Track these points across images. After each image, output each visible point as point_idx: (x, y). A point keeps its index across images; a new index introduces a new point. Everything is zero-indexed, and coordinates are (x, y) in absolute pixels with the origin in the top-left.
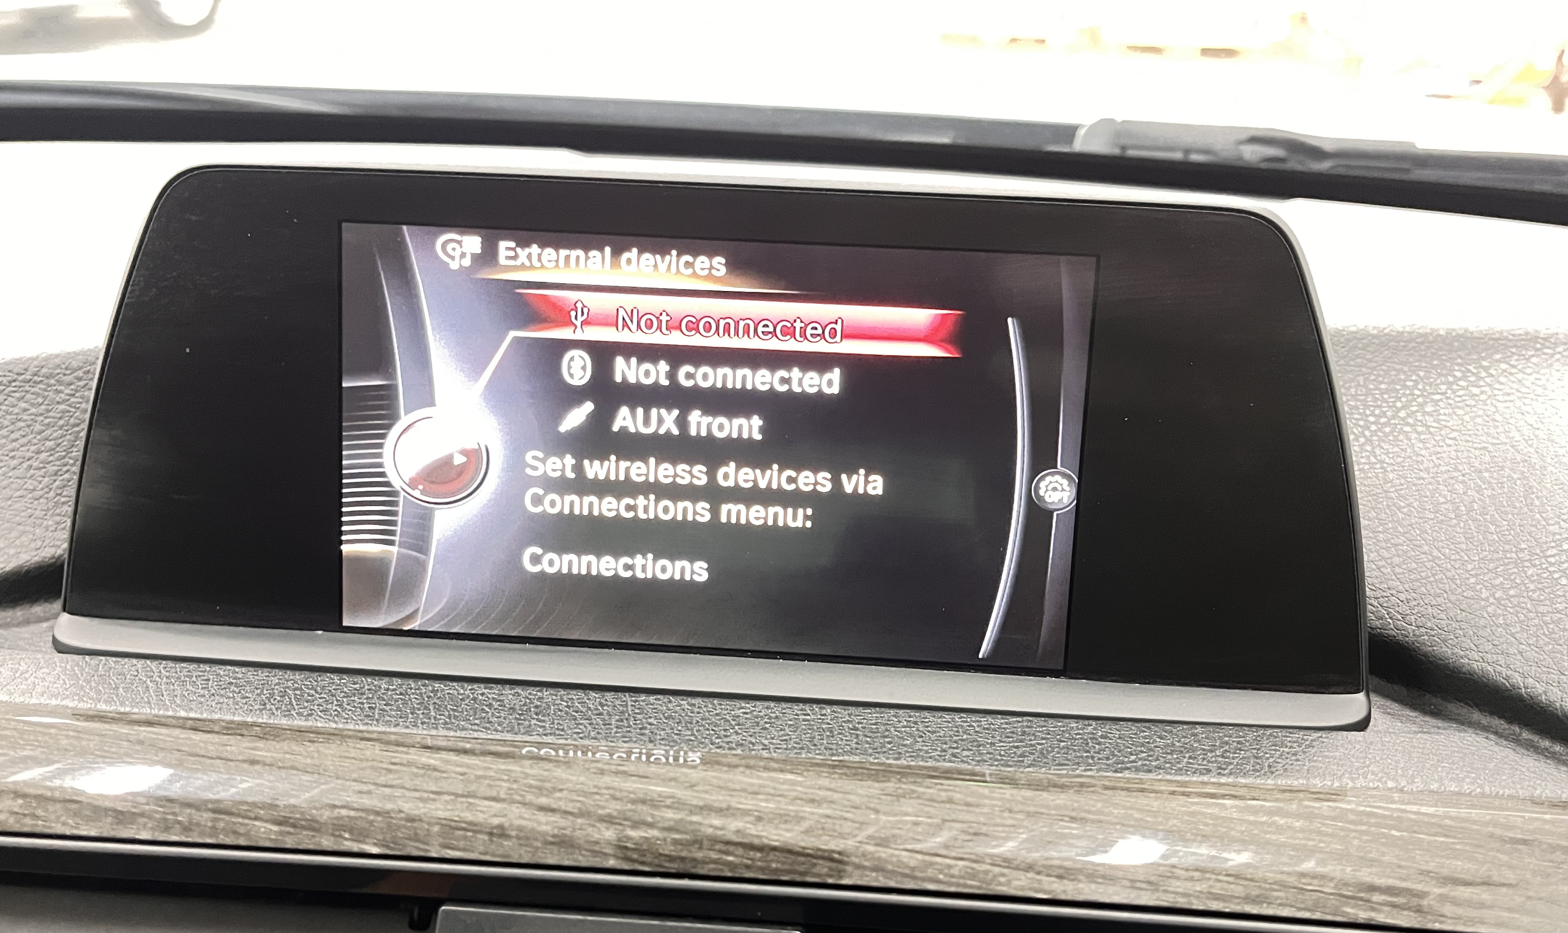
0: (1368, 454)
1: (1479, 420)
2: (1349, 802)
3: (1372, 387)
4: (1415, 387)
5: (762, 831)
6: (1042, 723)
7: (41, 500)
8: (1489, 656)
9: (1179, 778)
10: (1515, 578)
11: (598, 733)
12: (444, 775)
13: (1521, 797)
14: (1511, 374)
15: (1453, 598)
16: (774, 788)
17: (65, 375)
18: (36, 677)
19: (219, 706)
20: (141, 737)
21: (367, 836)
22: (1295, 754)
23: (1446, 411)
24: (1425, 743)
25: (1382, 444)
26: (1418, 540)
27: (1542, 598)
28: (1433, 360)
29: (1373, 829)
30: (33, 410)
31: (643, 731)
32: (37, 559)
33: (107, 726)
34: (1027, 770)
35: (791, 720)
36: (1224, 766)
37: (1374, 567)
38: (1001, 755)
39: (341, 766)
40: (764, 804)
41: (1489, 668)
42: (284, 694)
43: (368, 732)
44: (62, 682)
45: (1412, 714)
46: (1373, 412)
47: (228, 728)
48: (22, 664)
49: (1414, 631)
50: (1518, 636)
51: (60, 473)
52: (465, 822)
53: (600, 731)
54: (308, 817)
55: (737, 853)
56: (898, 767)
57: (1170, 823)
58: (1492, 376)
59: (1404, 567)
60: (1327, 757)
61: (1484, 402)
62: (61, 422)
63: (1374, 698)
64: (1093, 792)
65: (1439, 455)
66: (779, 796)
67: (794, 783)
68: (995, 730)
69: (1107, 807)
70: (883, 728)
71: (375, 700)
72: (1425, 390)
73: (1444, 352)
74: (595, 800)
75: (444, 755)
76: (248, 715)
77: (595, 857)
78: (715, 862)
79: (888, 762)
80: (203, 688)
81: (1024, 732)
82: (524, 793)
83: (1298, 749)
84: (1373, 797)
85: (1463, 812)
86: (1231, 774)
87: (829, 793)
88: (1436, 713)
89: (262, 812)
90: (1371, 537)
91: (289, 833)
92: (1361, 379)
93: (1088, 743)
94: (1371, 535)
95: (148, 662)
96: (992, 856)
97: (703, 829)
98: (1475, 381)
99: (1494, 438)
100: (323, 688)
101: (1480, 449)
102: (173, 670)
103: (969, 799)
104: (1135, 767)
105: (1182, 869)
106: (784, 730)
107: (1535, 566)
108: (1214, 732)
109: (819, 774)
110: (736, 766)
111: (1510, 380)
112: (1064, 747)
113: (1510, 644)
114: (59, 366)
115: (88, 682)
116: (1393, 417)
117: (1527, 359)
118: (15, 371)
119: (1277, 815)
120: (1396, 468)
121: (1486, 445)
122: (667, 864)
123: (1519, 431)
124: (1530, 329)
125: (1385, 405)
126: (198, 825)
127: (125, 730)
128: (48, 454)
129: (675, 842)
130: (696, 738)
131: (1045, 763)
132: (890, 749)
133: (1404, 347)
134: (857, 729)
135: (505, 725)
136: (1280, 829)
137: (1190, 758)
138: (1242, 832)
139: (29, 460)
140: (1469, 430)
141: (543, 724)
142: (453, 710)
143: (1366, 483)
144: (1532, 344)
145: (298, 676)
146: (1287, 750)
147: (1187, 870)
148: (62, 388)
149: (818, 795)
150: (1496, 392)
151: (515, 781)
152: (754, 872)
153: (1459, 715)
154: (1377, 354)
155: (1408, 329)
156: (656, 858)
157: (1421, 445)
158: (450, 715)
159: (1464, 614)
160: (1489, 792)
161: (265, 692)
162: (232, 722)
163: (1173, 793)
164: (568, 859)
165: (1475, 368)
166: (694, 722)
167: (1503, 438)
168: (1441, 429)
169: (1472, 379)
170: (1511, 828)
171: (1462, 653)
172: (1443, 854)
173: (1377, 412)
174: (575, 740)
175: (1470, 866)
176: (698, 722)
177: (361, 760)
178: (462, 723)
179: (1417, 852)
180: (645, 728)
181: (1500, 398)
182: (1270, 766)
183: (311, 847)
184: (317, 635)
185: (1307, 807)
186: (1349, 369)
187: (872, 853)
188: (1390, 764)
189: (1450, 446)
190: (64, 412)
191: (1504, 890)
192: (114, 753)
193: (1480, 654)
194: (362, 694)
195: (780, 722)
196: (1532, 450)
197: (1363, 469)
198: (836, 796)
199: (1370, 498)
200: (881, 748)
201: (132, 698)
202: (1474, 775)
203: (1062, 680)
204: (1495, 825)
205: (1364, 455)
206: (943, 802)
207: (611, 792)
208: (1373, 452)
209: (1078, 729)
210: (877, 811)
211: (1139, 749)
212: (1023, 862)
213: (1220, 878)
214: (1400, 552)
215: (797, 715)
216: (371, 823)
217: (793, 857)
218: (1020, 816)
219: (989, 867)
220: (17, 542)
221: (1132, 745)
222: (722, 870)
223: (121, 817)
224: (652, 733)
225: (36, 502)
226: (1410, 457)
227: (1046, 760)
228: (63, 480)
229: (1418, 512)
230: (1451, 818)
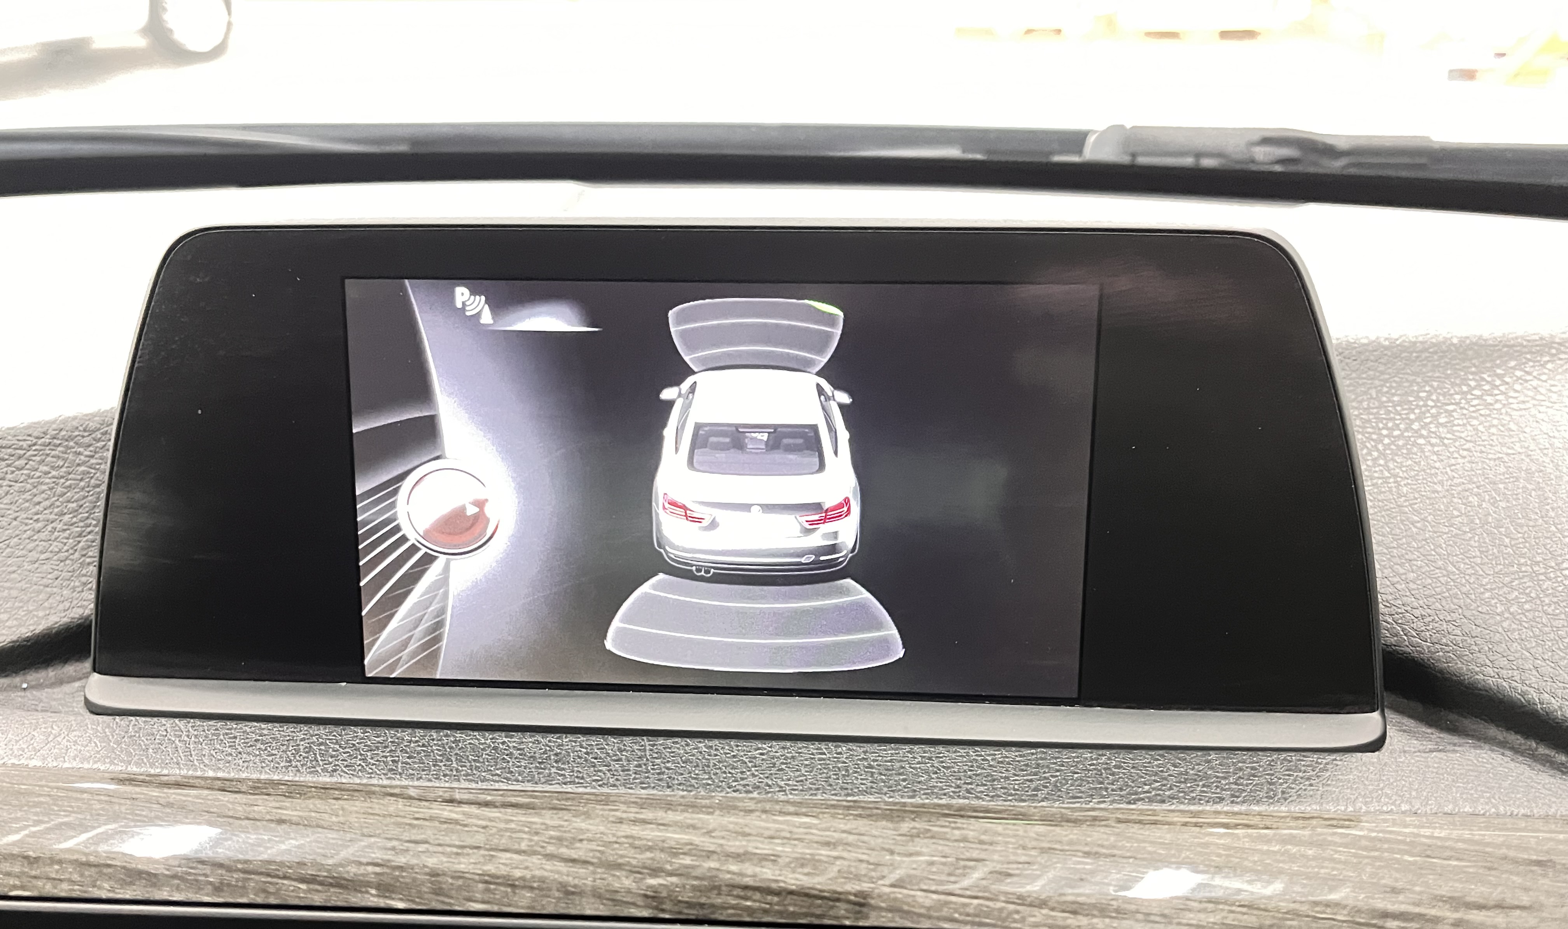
0: (1381, 468)
1: (1493, 430)
2: (1362, 829)
3: (1384, 399)
4: (1428, 398)
5: (780, 875)
6: (1057, 755)
7: (68, 562)
8: (1505, 672)
9: (1192, 808)
10: (1531, 592)
11: (617, 780)
12: (466, 829)
13: (1536, 816)
14: (1526, 381)
15: (1468, 613)
16: (791, 832)
17: (83, 437)
18: (68, 741)
19: (246, 764)
20: (171, 800)
21: (393, 892)
22: (1309, 779)
23: (1461, 422)
24: (1440, 763)
25: (1396, 458)
26: (1432, 555)
27: (1558, 611)
28: (1447, 369)
29: (1386, 854)
30: (54, 473)
31: (662, 776)
32: (66, 620)
33: (137, 789)
34: (1040, 804)
35: (806, 760)
36: (1237, 794)
37: (1388, 583)
38: (1015, 790)
39: (365, 823)
40: (780, 848)
41: (1504, 684)
42: (309, 750)
43: (391, 787)
44: (93, 745)
45: (1429, 731)
46: (1386, 424)
47: (255, 788)
48: (55, 727)
49: (1429, 647)
50: (1532, 651)
51: (84, 534)
52: (489, 875)
53: (619, 777)
54: (335, 875)
55: (754, 897)
56: (913, 805)
57: (1183, 855)
58: (1507, 383)
59: (1419, 582)
60: (1341, 781)
61: (1499, 410)
62: (82, 484)
63: (1388, 714)
64: (1106, 826)
65: (1453, 468)
66: (795, 839)
67: (809, 826)
68: (1009, 763)
69: (1120, 841)
70: (898, 765)
71: (398, 753)
72: (1438, 400)
73: (1458, 361)
74: (613, 850)
75: (466, 808)
76: (274, 772)
77: (615, 905)
78: (733, 907)
79: (903, 800)
80: (230, 746)
81: (1038, 765)
82: (545, 845)
83: (1312, 773)
84: (1386, 821)
85: (1478, 835)
86: (1244, 802)
87: (844, 835)
88: (1453, 730)
89: (290, 871)
90: (1385, 553)
91: (317, 891)
92: (1373, 393)
93: (1101, 774)
94: (1385, 551)
95: (177, 720)
96: (1006, 893)
97: (722, 876)
98: (1489, 390)
99: (1508, 448)
100: (347, 742)
101: (1495, 460)
102: (201, 729)
103: (983, 837)
104: (1148, 798)
105: (1195, 901)
106: (800, 771)
107: (1550, 579)
108: (1228, 758)
109: (834, 816)
110: (751, 811)
111: (1525, 388)
112: (1077, 779)
113: (1526, 659)
114: (77, 428)
115: (119, 743)
116: (1406, 430)
117: (1541, 365)
118: (35, 434)
119: (1291, 844)
120: (1409, 481)
121: (1501, 455)
122: (686, 911)
123: (1534, 440)
124: (1545, 334)
125: (1398, 417)
126: (229, 885)
127: (155, 793)
128: (71, 516)
129: (694, 888)
130: (714, 782)
131: (1059, 796)
132: (905, 787)
133: (1417, 357)
134: (871, 767)
135: (525, 775)
136: (1293, 858)
137: (1204, 786)
138: (1255, 862)
139: (52, 522)
140: (1483, 441)
141: (563, 772)
142: (474, 761)
143: (1380, 498)
144: (1547, 350)
145: (322, 730)
146: (1301, 774)
147: (1201, 902)
148: (81, 450)
149: (833, 837)
150: (1511, 400)
151: (537, 833)
152: (772, 916)
153: (1474, 730)
154: (1389, 366)
155: (1421, 339)
156: (676, 905)
157: (1435, 458)
158: (471, 766)
159: (1479, 629)
160: (1503, 812)
161: (291, 748)
162: (259, 781)
163: (1185, 824)
164: (590, 909)
165: (1489, 376)
166: (711, 765)
167: (1517, 447)
168: (1455, 441)
169: (1487, 387)
170: (1526, 849)
171: (1478, 669)
172: (1456, 877)
173: (1390, 425)
174: (595, 788)
175: (1482, 889)
176: (715, 765)
177: (384, 816)
178: (483, 774)
179: (1431, 877)
180: (663, 773)
181: (1515, 406)
182: (1283, 792)
183: (340, 904)
184: (341, 687)
185: (1320, 834)
186: (1360, 382)
187: (888, 894)
188: (1404, 786)
189: (1464, 457)
190: (83, 473)
191: (1518, 912)
192: (145, 816)
193: (1496, 670)
194: (386, 747)
195: (796, 763)
196: (1547, 460)
197: (1377, 483)
198: (851, 838)
199: (1383, 513)
200: (896, 786)
201: (162, 759)
202: (1488, 795)
203: (1077, 708)
204: (1509, 847)
205: (1377, 469)
206: (956, 841)
207: (630, 841)
208: (1386, 466)
209: (1092, 760)
210: (892, 852)
211: (1153, 778)
212: (1036, 898)
213: (1234, 908)
214: (1414, 568)
215: (813, 754)
216: (396, 879)
217: (810, 901)
218: (1033, 853)
219: (1003, 904)
220: (46, 604)
221: (1146, 774)
222: (740, 915)
223: (154, 880)
224: (670, 778)
225: (62, 564)
226: (1424, 470)
227: (1059, 793)
228: (87, 541)
229: (1432, 527)
230: (1464, 841)
